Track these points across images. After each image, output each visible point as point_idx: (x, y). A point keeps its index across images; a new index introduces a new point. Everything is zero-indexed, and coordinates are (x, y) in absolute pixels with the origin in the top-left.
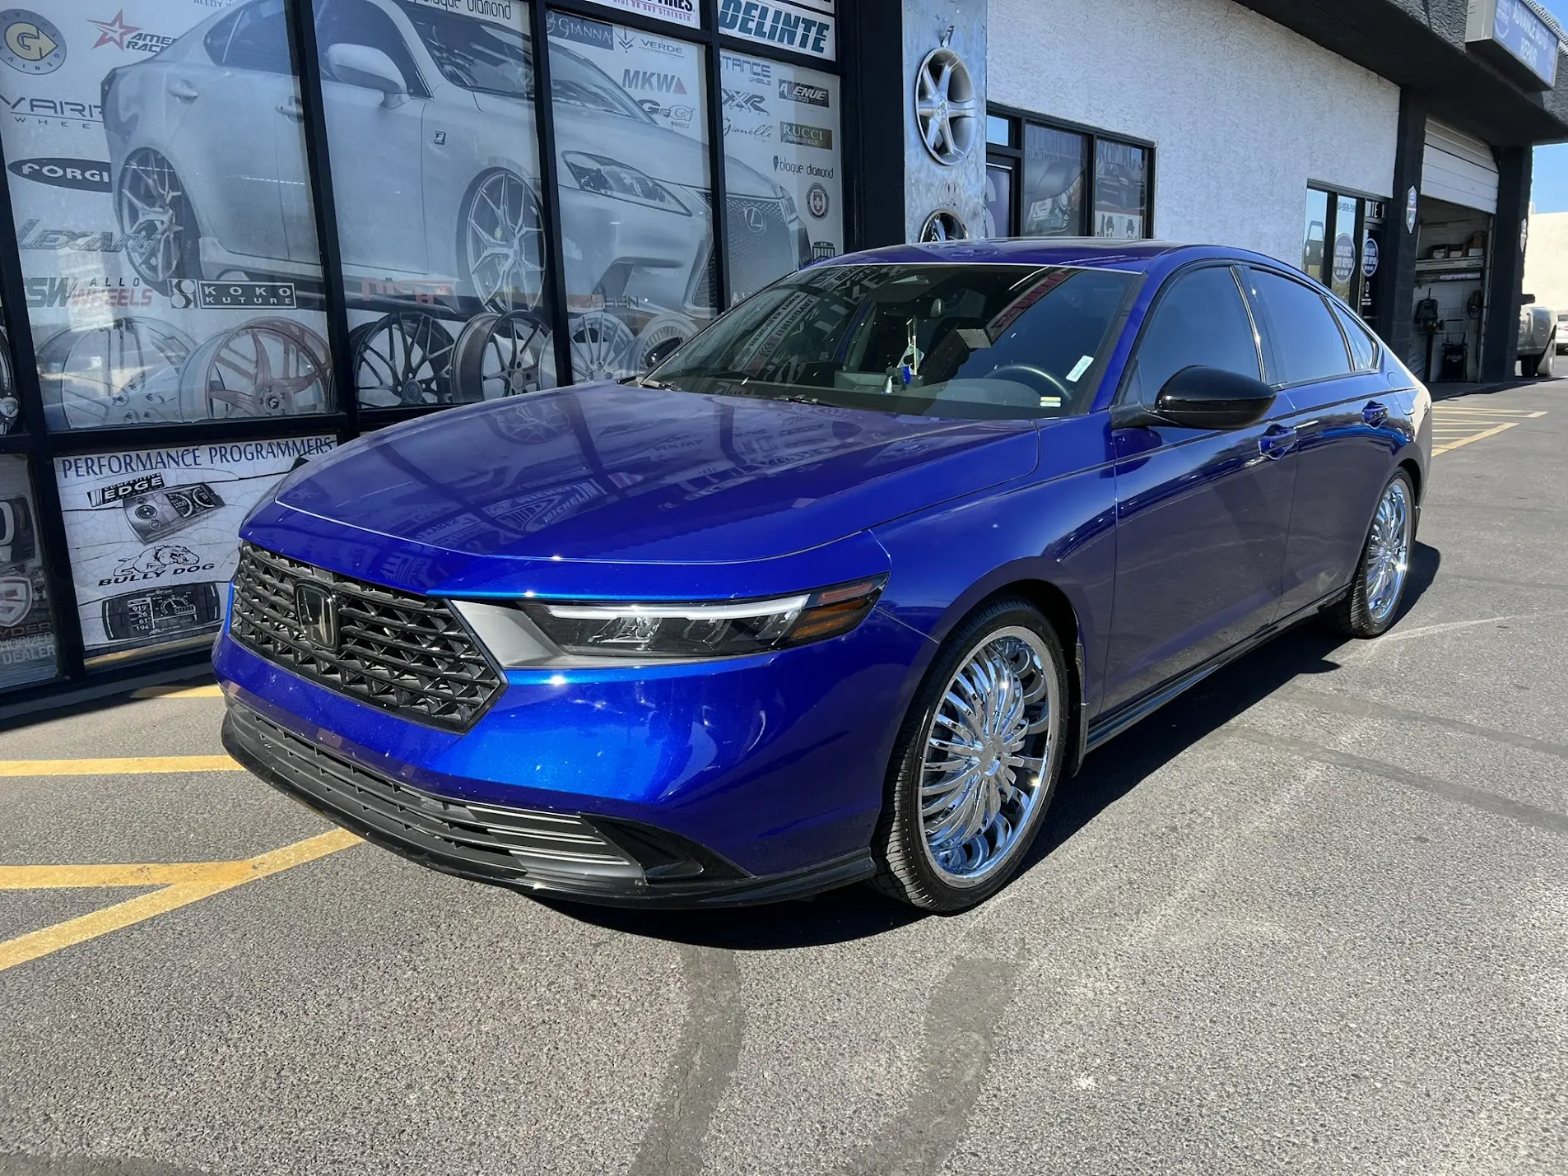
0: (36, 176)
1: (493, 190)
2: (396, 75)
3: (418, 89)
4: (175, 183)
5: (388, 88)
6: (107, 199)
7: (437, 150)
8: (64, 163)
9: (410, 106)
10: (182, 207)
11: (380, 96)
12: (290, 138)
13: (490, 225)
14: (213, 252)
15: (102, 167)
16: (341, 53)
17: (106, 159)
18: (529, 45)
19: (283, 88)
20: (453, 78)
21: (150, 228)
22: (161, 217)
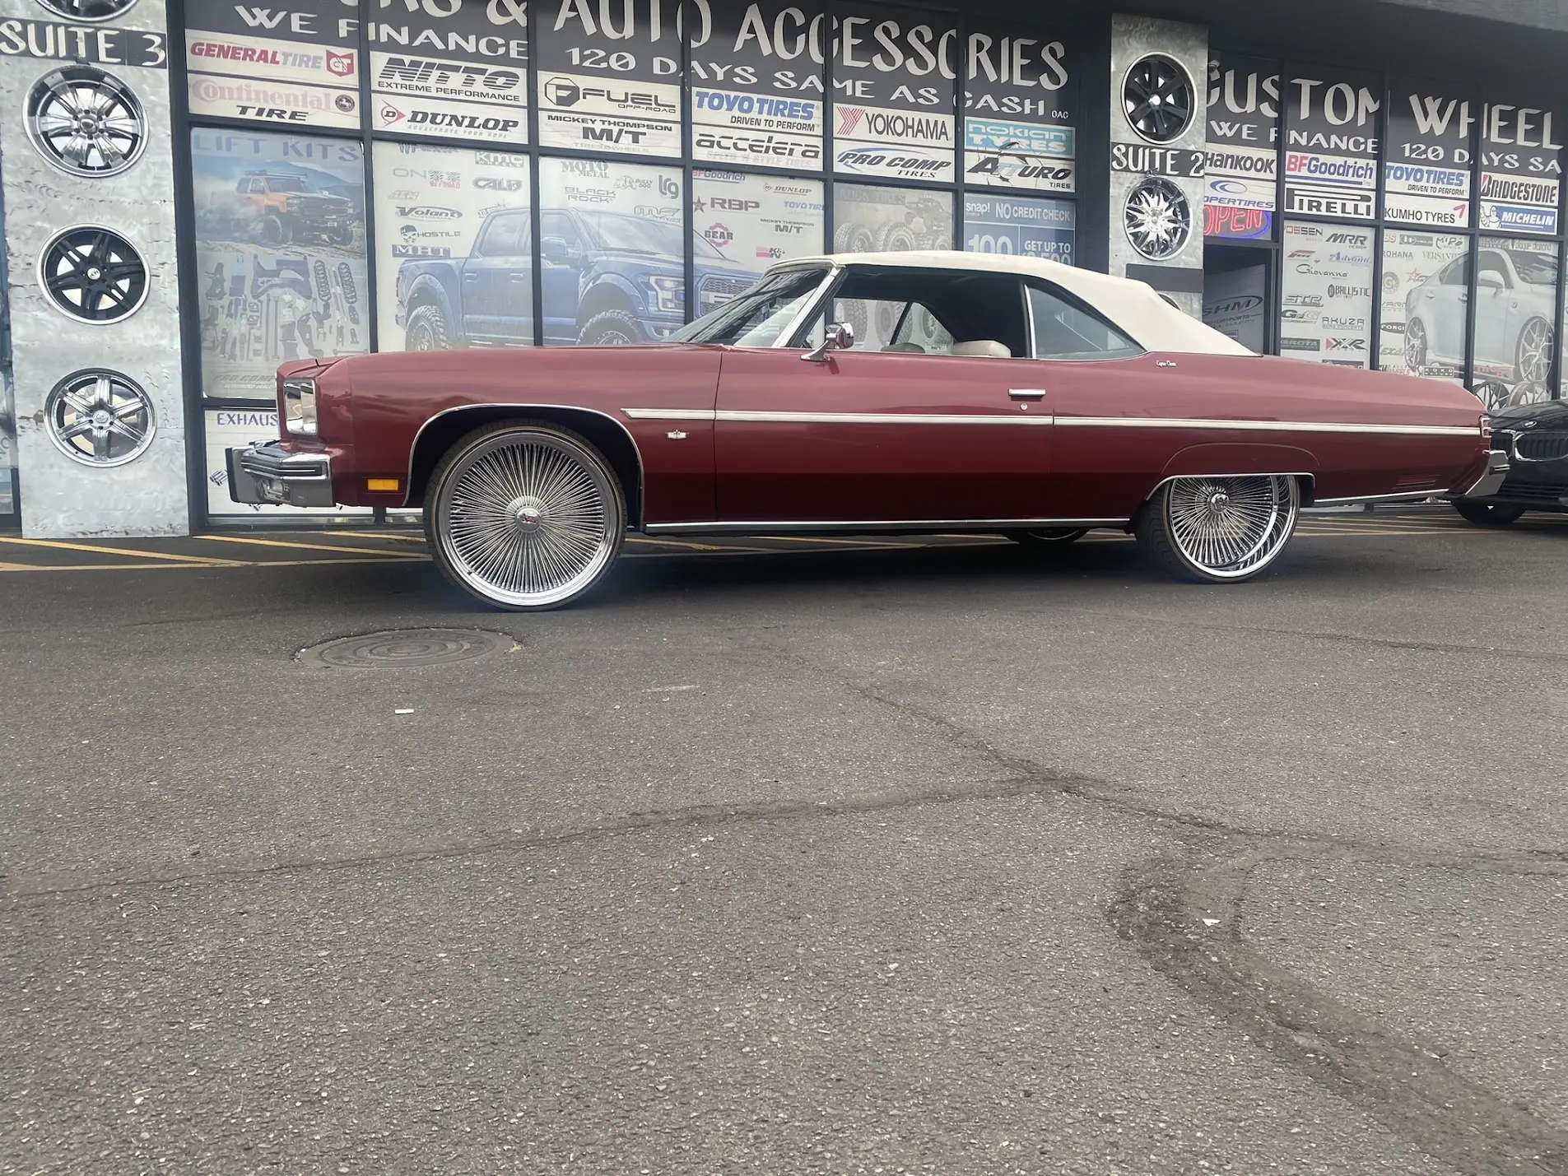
0: (1385, 329)
1: (1533, 327)
2: (1502, 282)
3: (1509, 285)
4: (1423, 331)
5: (1497, 286)
6: (1403, 335)
7: (1513, 310)
8: (1392, 324)
9: (1505, 293)
10: (1424, 339)
11: (1494, 290)
12: (1460, 310)
13: (1530, 341)
14: (1430, 356)
15: (1403, 325)
16: (1483, 274)
17: (1404, 322)
18: (1556, 261)
19: (1460, 290)
20: (1523, 279)
21: (1413, 346)
22: (1417, 342)
